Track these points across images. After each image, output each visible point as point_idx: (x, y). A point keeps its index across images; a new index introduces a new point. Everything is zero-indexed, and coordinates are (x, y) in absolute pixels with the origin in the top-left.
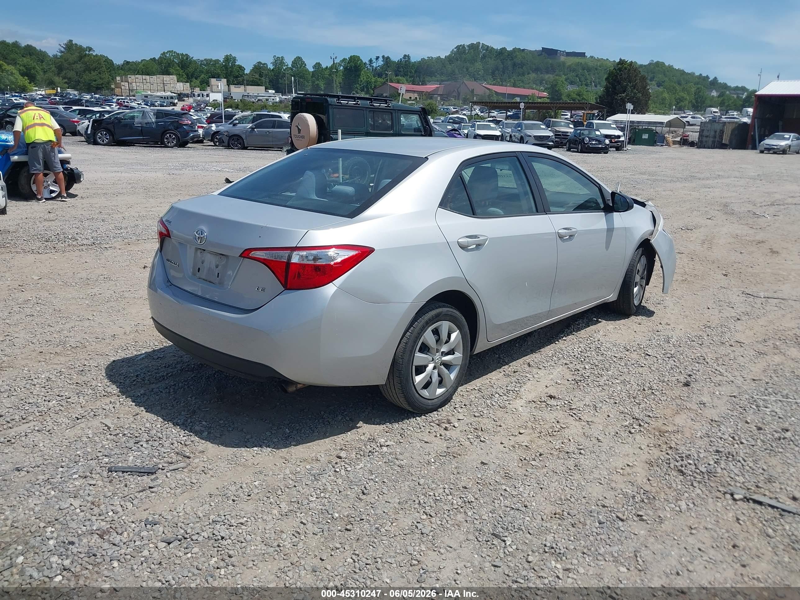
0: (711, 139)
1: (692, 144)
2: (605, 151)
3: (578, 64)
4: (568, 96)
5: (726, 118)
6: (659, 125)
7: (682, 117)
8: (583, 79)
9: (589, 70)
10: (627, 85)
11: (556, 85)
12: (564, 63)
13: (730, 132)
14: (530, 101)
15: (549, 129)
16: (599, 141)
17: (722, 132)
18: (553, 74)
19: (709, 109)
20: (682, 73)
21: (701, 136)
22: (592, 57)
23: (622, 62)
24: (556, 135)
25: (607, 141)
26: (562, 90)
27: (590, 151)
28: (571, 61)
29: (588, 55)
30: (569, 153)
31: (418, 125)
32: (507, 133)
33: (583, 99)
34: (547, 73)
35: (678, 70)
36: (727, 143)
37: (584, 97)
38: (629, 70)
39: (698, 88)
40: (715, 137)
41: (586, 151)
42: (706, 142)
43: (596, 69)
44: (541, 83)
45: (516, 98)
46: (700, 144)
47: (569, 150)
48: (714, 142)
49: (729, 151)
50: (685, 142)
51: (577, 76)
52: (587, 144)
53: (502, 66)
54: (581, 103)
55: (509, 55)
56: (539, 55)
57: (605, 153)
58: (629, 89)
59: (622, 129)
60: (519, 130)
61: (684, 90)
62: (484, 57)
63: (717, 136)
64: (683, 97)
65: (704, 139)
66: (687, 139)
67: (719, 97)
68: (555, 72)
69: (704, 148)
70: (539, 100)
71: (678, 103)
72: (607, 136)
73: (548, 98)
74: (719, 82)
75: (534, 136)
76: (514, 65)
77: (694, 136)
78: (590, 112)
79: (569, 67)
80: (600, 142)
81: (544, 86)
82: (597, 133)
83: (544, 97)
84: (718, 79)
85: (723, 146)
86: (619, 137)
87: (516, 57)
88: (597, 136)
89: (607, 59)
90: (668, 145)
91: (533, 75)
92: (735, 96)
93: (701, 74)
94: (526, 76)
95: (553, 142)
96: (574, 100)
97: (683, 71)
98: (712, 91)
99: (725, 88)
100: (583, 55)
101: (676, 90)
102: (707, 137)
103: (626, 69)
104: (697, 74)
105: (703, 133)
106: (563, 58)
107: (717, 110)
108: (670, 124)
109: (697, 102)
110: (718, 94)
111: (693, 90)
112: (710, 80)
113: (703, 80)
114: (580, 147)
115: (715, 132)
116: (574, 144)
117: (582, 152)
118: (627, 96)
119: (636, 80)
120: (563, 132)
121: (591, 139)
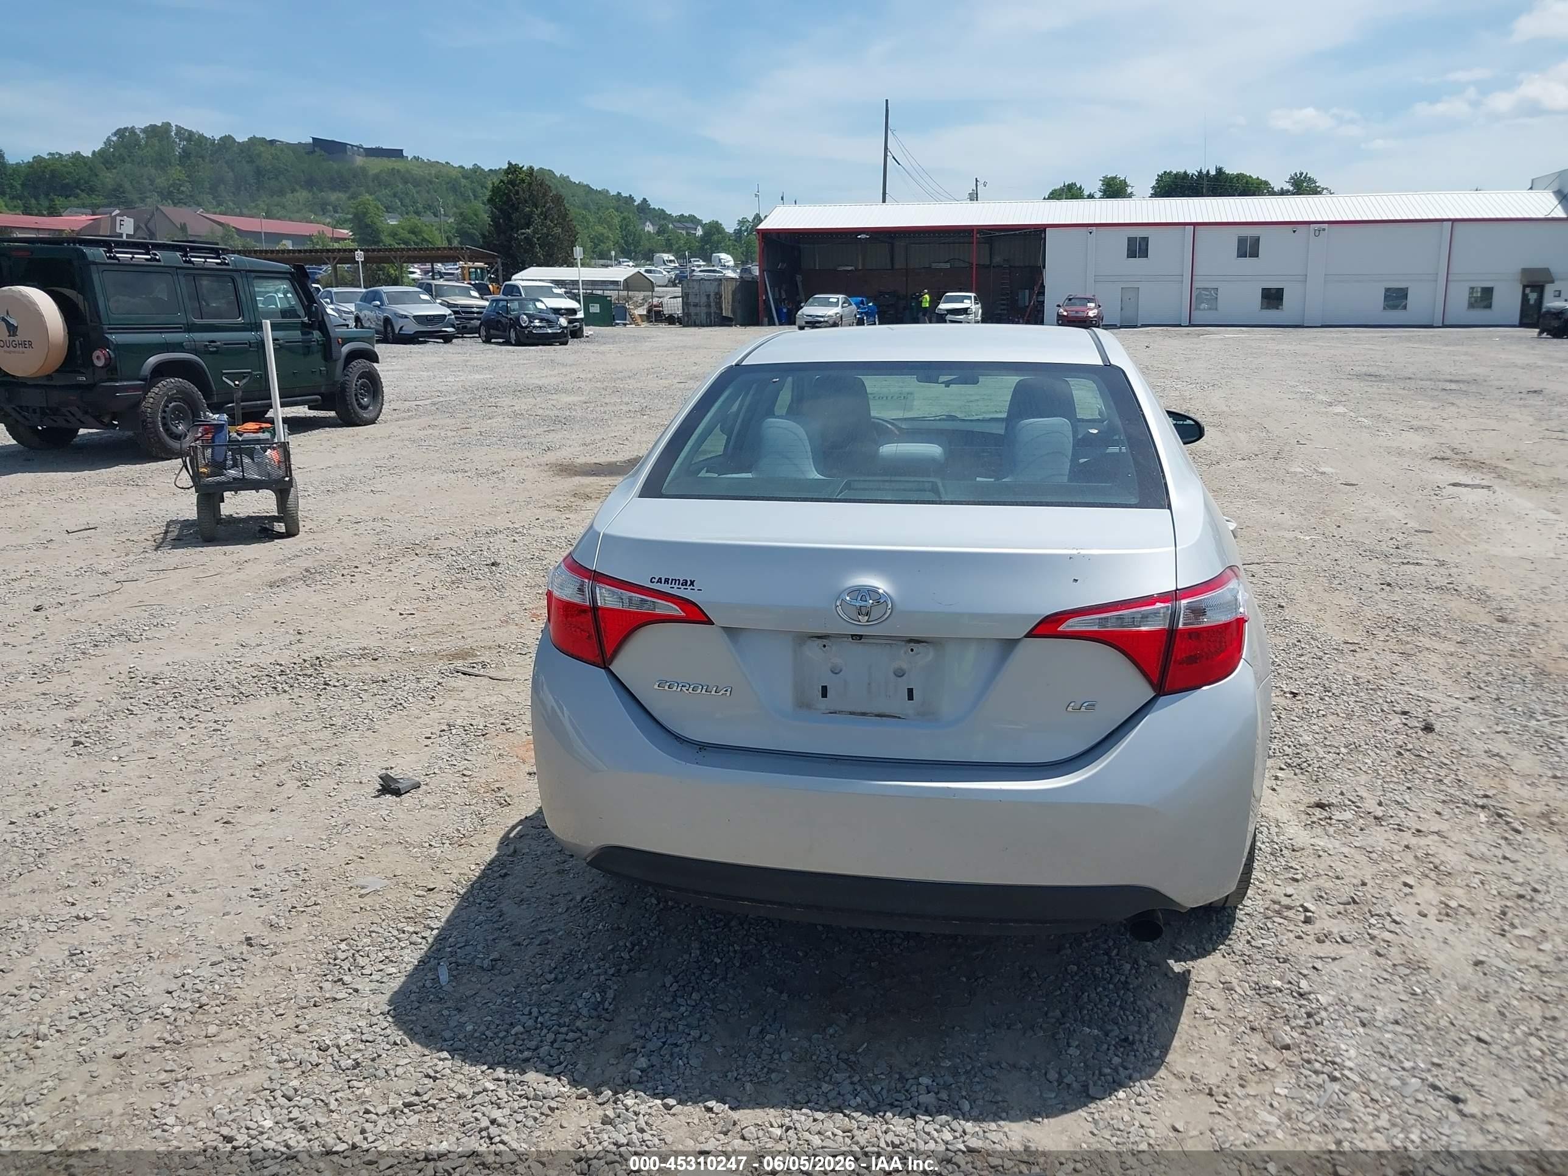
0: (704, 310)
1: (671, 320)
2: (563, 340)
3: (393, 172)
4: (393, 234)
5: (701, 271)
6: (611, 287)
7: (647, 271)
8: (407, 201)
9: (417, 183)
10: (532, 212)
11: (365, 214)
12: (363, 170)
13: (730, 297)
14: (318, 247)
15: (438, 301)
16: (548, 321)
17: (719, 296)
18: (345, 192)
19: (658, 255)
20: (588, 189)
21: (685, 304)
22: (416, 158)
23: (513, 169)
24: (455, 312)
25: (563, 321)
26: (379, 224)
27: (536, 341)
28: (376, 165)
29: (408, 153)
30: (488, 346)
31: (289, 303)
32: (348, 313)
33: (424, 240)
34: (333, 189)
35: (579, 185)
36: (730, 315)
37: (426, 236)
38: (530, 184)
39: (624, 219)
40: (709, 306)
41: (527, 341)
42: (696, 314)
43: (431, 182)
44: (324, 211)
45: (284, 242)
46: (686, 320)
47: (487, 341)
48: (709, 314)
49: (734, 328)
50: (656, 316)
51: (395, 195)
52: (527, 327)
53: (231, 174)
54: (421, 249)
55: (242, 151)
56: (308, 153)
57: (561, 344)
58: (537, 220)
59: (575, 297)
60: (378, 306)
61: (601, 221)
62: (186, 154)
63: (712, 304)
64: (602, 234)
65: (692, 310)
66: (660, 311)
67: (659, 233)
68: (348, 188)
69: (695, 325)
70: (336, 246)
71: (596, 245)
72: (557, 311)
73: (353, 241)
74: (652, 207)
75: (415, 317)
76: (259, 173)
77: (673, 304)
78: (470, 264)
79: (376, 177)
80: (550, 323)
81: (331, 217)
82: (539, 305)
83: (345, 239)
84: (650, 202)
85: (725, 322)
86: (574, 311)
87: (259, 155)
88: (541, 311)
89: (447, 163)
90: (633, 321)
91: (303, 195)
92: (684, 232)
93: (619, 193)
94: (289, 196)
95: (453, 326)
96: (405, 243)
97: (588, 186)
98: (644, 224)
99: (664, 219)
100: (398, 154)
101: (588, 222)
102: (696, 305)
103: (523, 181)
104: (613, 193)
105: (688, 299)
106: (359, 161)
107: (672, 258)
108: (629, 284)
109: (626, 242)
110: (657, 227)
111: (616, 221)
112: (636, 204)
113: (624, 202)
114: (513, 335)
115: (708, 296)
116: (498, 330)
117: (519, 343)
118: (535, 232)
119: (546, 202)
120: (463, 306)
121: (531, 317)
